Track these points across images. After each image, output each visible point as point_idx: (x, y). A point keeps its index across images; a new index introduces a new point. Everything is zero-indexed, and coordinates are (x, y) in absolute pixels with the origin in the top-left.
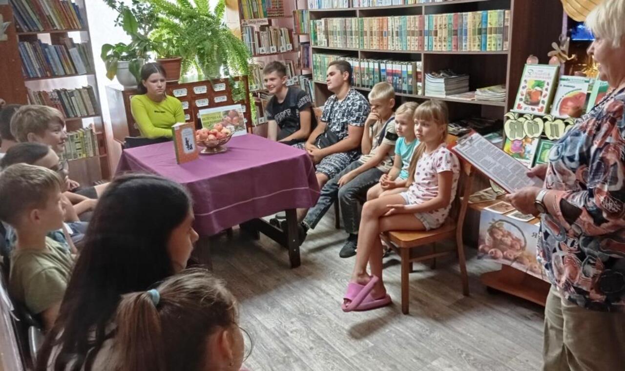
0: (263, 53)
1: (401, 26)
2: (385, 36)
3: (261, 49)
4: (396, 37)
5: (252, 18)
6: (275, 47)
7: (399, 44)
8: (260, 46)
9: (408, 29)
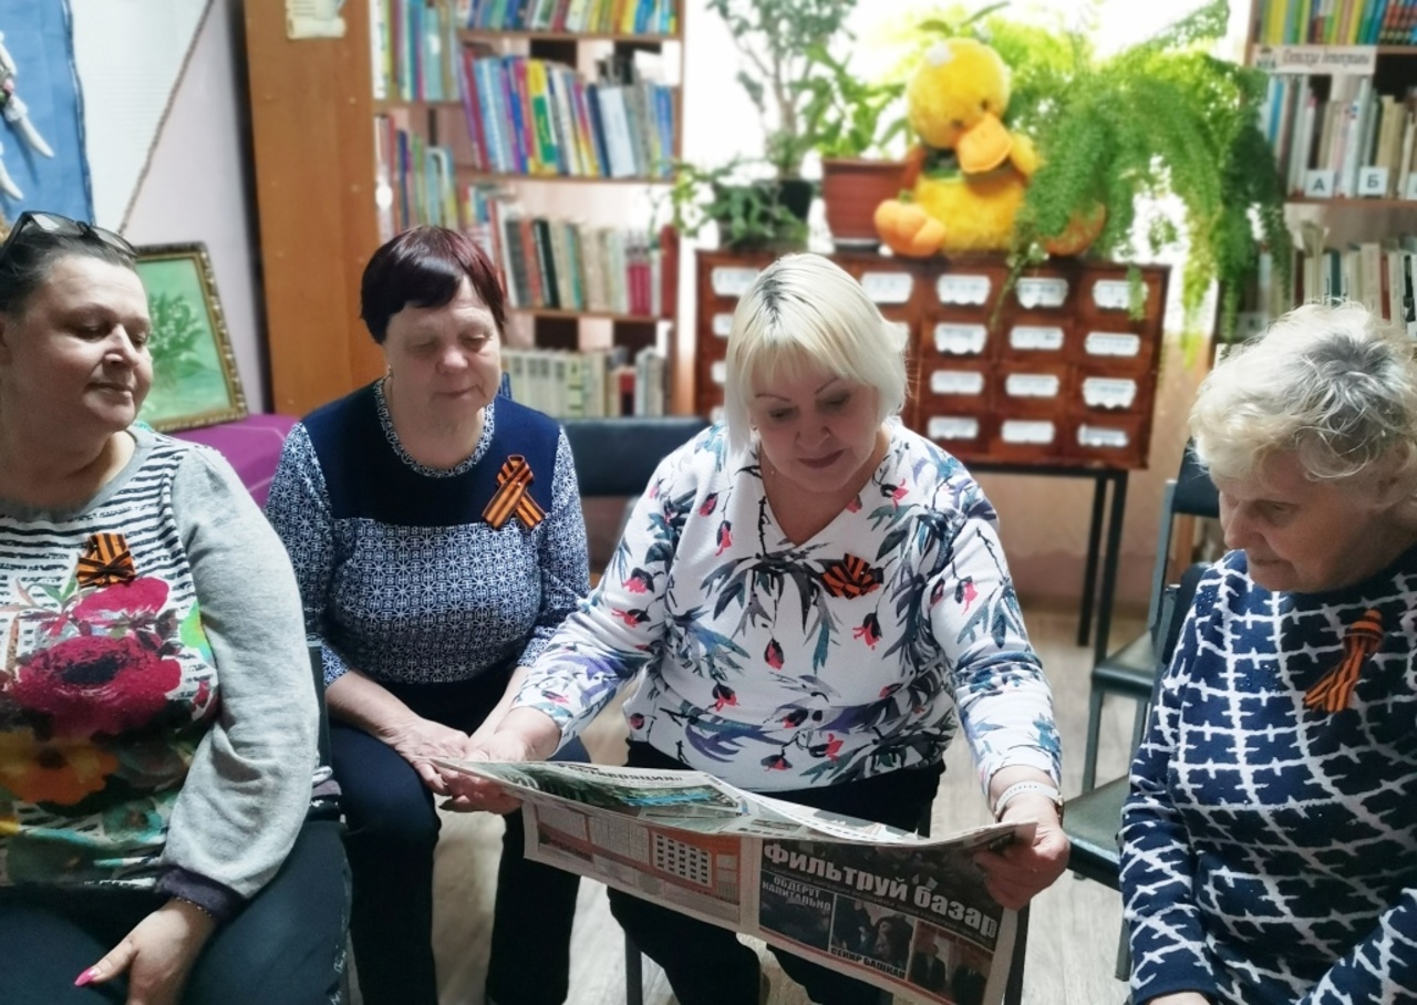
0: (1319, 193)
3: (1314, 176)
5: (1295, 41)
6: (1382, 173)
8: (1313, 163)
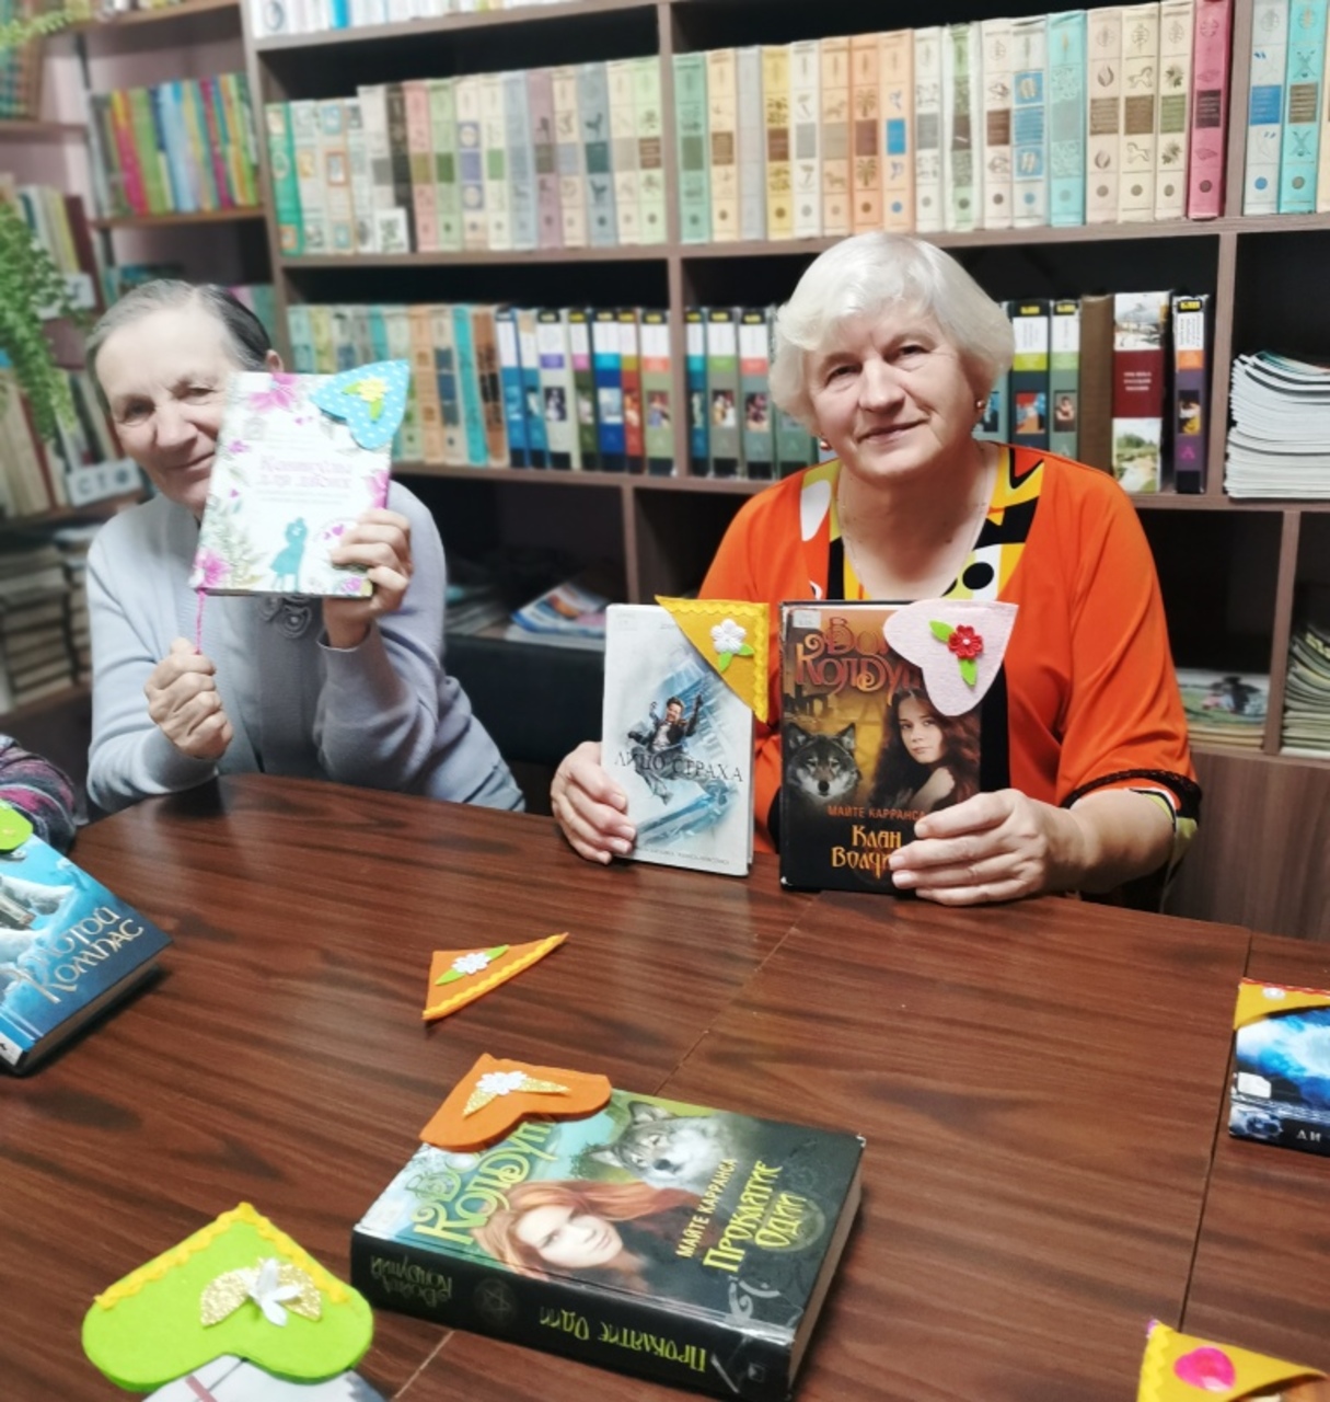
1: (1030, 81)
2: (897, 147)
4: (991, 153)
7: (1019, 192)
9: (1097, 91)
